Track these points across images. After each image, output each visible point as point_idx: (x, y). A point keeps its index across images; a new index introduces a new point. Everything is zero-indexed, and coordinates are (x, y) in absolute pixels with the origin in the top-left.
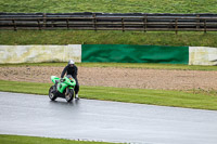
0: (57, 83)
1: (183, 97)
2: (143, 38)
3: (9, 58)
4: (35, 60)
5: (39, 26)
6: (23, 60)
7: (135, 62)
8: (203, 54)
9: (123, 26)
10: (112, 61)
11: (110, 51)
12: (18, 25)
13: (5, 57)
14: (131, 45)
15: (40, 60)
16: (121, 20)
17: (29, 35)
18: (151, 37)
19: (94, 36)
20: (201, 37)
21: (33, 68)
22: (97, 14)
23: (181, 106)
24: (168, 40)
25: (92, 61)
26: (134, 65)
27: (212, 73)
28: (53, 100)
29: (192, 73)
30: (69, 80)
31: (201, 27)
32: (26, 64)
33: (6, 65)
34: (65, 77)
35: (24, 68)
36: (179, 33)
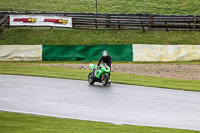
0: (94, 70)
3: (161, 56)
4: (186, 59)
5: (189, 27)
6: (174, 59)
12: (170, 27)
13: (158, 56)
15: (190, 59)
17: (180, 36)
21: (183, 66)
30: (104, 68)
32: (177, 62)
33: (159, 62)
34: (101, 65)
35: (175, 66)
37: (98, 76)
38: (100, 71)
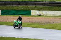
0: (16, 22)
1: (29, 24)
2: (18, 8)
7: (16, 15)
8: (35, 12)
9: (12, 5)
10: (9, 14)
11: (9, 12)
14: (15, 10)
16: (12, 3)
18: (20, 8)
19: (4, 8)
20: (34, 8)
22: (5, 1)
23: (29, 27)
24: (25, 8)
25: (4, 15)
26: (16, 16)
27: (38, 17)
28: (15, 27)
29: (32, 18)
30: (19, 22)
31: (34, 5)
34: (18, 21)
36: (28, 7)
37: (17, 25)
38: (17, 23)
